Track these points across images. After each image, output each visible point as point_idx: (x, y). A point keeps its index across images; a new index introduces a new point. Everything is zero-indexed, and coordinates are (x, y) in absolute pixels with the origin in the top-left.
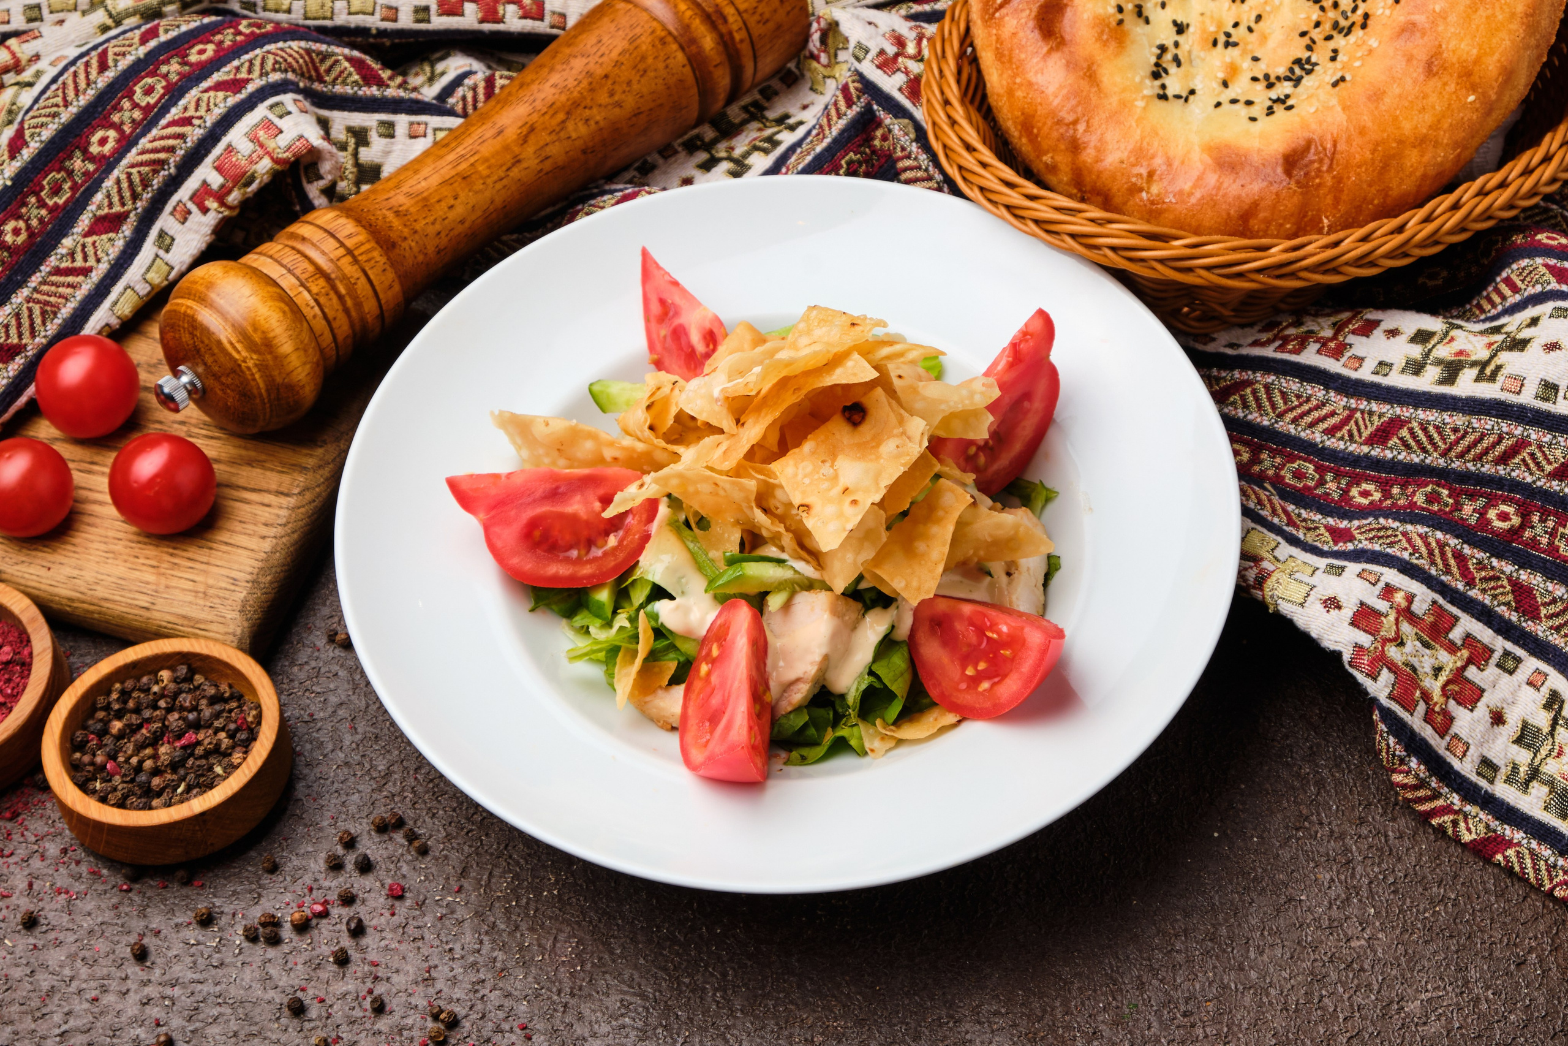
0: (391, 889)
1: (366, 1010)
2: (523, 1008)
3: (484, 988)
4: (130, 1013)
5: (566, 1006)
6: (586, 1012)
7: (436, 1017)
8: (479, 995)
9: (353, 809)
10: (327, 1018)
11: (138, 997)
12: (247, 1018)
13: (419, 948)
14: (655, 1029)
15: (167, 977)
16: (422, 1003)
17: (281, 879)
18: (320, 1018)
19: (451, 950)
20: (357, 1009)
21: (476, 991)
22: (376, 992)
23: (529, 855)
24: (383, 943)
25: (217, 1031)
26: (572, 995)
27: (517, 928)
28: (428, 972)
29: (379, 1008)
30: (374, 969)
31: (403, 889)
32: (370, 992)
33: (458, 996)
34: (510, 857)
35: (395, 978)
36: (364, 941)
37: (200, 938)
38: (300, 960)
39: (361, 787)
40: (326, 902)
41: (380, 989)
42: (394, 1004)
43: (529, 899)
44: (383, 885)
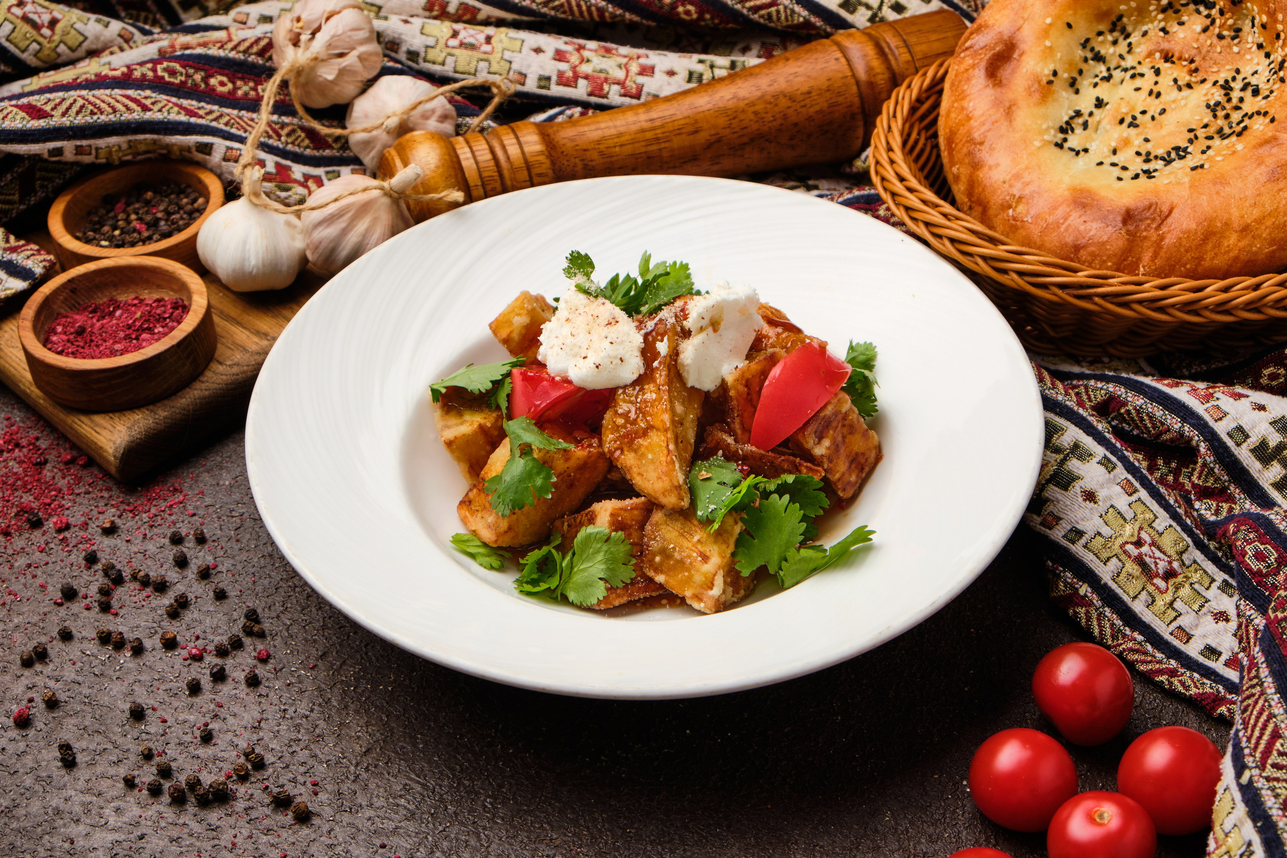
0: (259, 653)
1: (196, 738)
2: (321, 768)
3: (298, 745)
4: (15, 692)
5: (357, 777)
6: (372, 786)
7: (247, 755)
8: (291, 750)
9: (259, 589)
10: (162, 735)
11: (27, 682)
12: (100, 719)
13: (260, 703)
14: (423, 813)
15: (56, 673)
16: (243, 744)
17: (179, 624)
18: (156, 734)
19: (285, 710)
20: (190, 735)
21: (291, 746)
22: (210, 727)
23: (382, 656)
24: (234, 691)
25: (73, 722)
26: (367, 769)
27: (346, 707)
28: (259, 722)
29: (207, 738)
30: (217, 709)
31: (269, 656)
32: (206, 725)
33: (274, 746)
34: (366, 654)
35: (231, 720)
36: (220, 687)
37: (95, 651)
38: (163, 687)
39: (273, 574)
40: (205, 650)
41: (214, 726)
42: (222, 740)
43: (367, 688)
44: (255, 650)
